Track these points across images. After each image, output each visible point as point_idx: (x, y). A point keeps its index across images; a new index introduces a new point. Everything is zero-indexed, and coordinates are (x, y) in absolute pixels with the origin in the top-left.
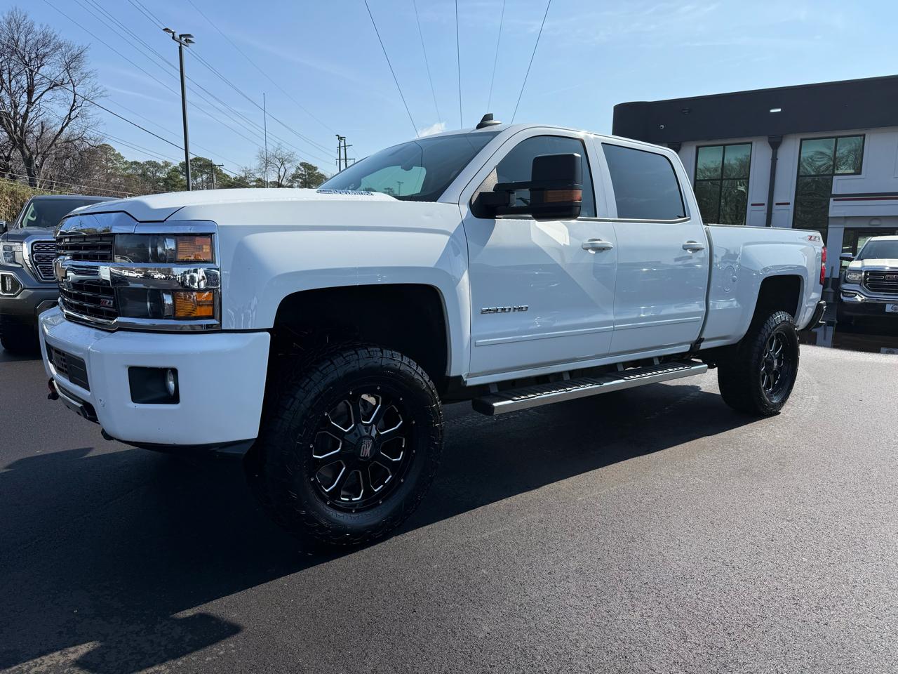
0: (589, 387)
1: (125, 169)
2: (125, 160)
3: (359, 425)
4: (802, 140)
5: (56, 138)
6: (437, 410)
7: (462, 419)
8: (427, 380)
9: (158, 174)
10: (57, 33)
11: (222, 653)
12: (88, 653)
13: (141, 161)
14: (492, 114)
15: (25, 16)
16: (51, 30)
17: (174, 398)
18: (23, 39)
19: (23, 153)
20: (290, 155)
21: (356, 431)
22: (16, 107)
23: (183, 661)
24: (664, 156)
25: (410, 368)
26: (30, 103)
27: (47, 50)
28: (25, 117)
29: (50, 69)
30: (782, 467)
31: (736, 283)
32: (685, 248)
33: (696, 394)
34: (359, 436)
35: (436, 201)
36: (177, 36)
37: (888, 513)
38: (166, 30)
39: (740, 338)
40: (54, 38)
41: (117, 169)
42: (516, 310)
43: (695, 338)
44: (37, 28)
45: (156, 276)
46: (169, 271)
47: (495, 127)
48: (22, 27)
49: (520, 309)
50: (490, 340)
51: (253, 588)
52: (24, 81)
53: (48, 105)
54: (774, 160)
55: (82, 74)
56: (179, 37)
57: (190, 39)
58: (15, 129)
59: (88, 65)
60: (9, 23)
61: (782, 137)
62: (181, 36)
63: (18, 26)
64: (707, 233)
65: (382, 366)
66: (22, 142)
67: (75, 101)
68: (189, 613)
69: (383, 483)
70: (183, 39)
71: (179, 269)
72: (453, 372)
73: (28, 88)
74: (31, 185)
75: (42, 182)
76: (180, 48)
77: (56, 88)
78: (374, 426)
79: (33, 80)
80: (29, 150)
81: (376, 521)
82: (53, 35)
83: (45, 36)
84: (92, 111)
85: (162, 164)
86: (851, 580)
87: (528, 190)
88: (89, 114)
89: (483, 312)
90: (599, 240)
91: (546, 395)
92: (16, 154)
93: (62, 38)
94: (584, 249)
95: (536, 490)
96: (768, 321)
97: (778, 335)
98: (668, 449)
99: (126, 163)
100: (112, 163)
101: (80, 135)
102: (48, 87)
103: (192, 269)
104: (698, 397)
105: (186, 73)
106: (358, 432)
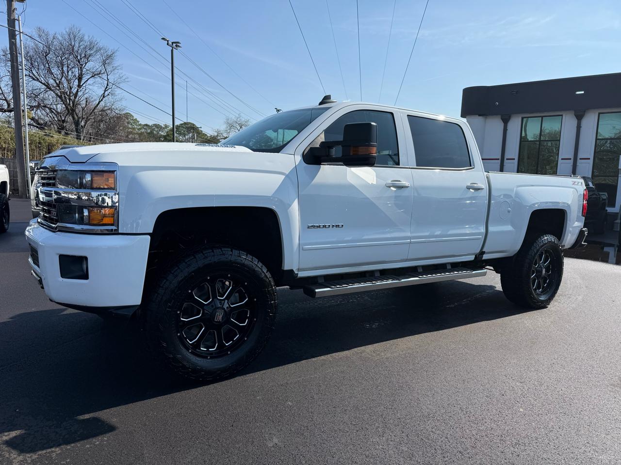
0: (390, 281)
1: (139, 129)
2: (139, 123)
3: (215, 300)
4: (599, 114)
5: (95, 108)
6: (272, 292)
7: (315, 301)
8: (265, 271)
9: (160, 133)
10: (98, 40)
11: (97, 443)
12: (15, 437)
13: (150, 123)
14: (330, 95)
15: (79, 31)
16: (95, 39)
17: (85, 276)
18: (77, 45)
19: (74, 118)
20: (246, 122)
21: (213, 304)
22: (71, 88)
23: (71, 446)
24: (457, 125)
25: (253, 263)
26: (79, 86)
27: (92, 52)
28: (76, 95)
29: (93, 65)
30: (532, 345)
31: (511, 213)
32: (468, 188)
33: (491, 291)
34: (215, 307)
35: (278, 153)
36: (170, 43)
37: (598, 382)
38: (163, 39)
39: (516, 252)
40: (96, 45)
41: (134, 129)
42: (334, 227)
43: (478, 251)
44: (86, 38)
45: (83, 198)
46: (90, 194)
47: (332, 104)
48: (77, 37)
49: (337, 226)
50: (313, 246)
51: (134, 404)
52: (76, 71)
53: (90, 87)
54: (579, 127)
55: (113, 67)
56: (171, 44)
57: (178, 44)
58: (70, 102)
59: (117, 61)
60: (69, 35)
61: (585, 111)
62: (173, 43)
63: (75, 37)
64: (487, 177)
65: (231, 261)
66: (73, 110)
67: (107, 85)
68: (87, 416)
69: (233, 340)
70: (174, 45)
71: (96, 193)
72: (287, 266)
73: (79, 76)
74: (77, 139)
75: (84, 137)
76: (172, 51)
77: (96, 76)
78: (226, 301)
79: (82, 71)
80: (77, 116)
81: (224, 365)
82: (96, 43)
83: (91, 43)
84: (118, 91)
85: (163, 126)
86: (550, 426)
87: (340, 146)
88: (117, 93)
89: (309, 227)
90: (399, 181)
91: (356, 286)
92: (69, 119)
93: (101, 45)
94: (387, 187)
95: (347, 351)
96: (537, 241)
97: (546, 252)
98: (453, 329)
99: (140, 125)
100: (131, 124)
101: (110, 107)
102: (91, 76)
103: (103, 193)
104: (492, 293)
105: (175, 65)
106: (214, 305)
